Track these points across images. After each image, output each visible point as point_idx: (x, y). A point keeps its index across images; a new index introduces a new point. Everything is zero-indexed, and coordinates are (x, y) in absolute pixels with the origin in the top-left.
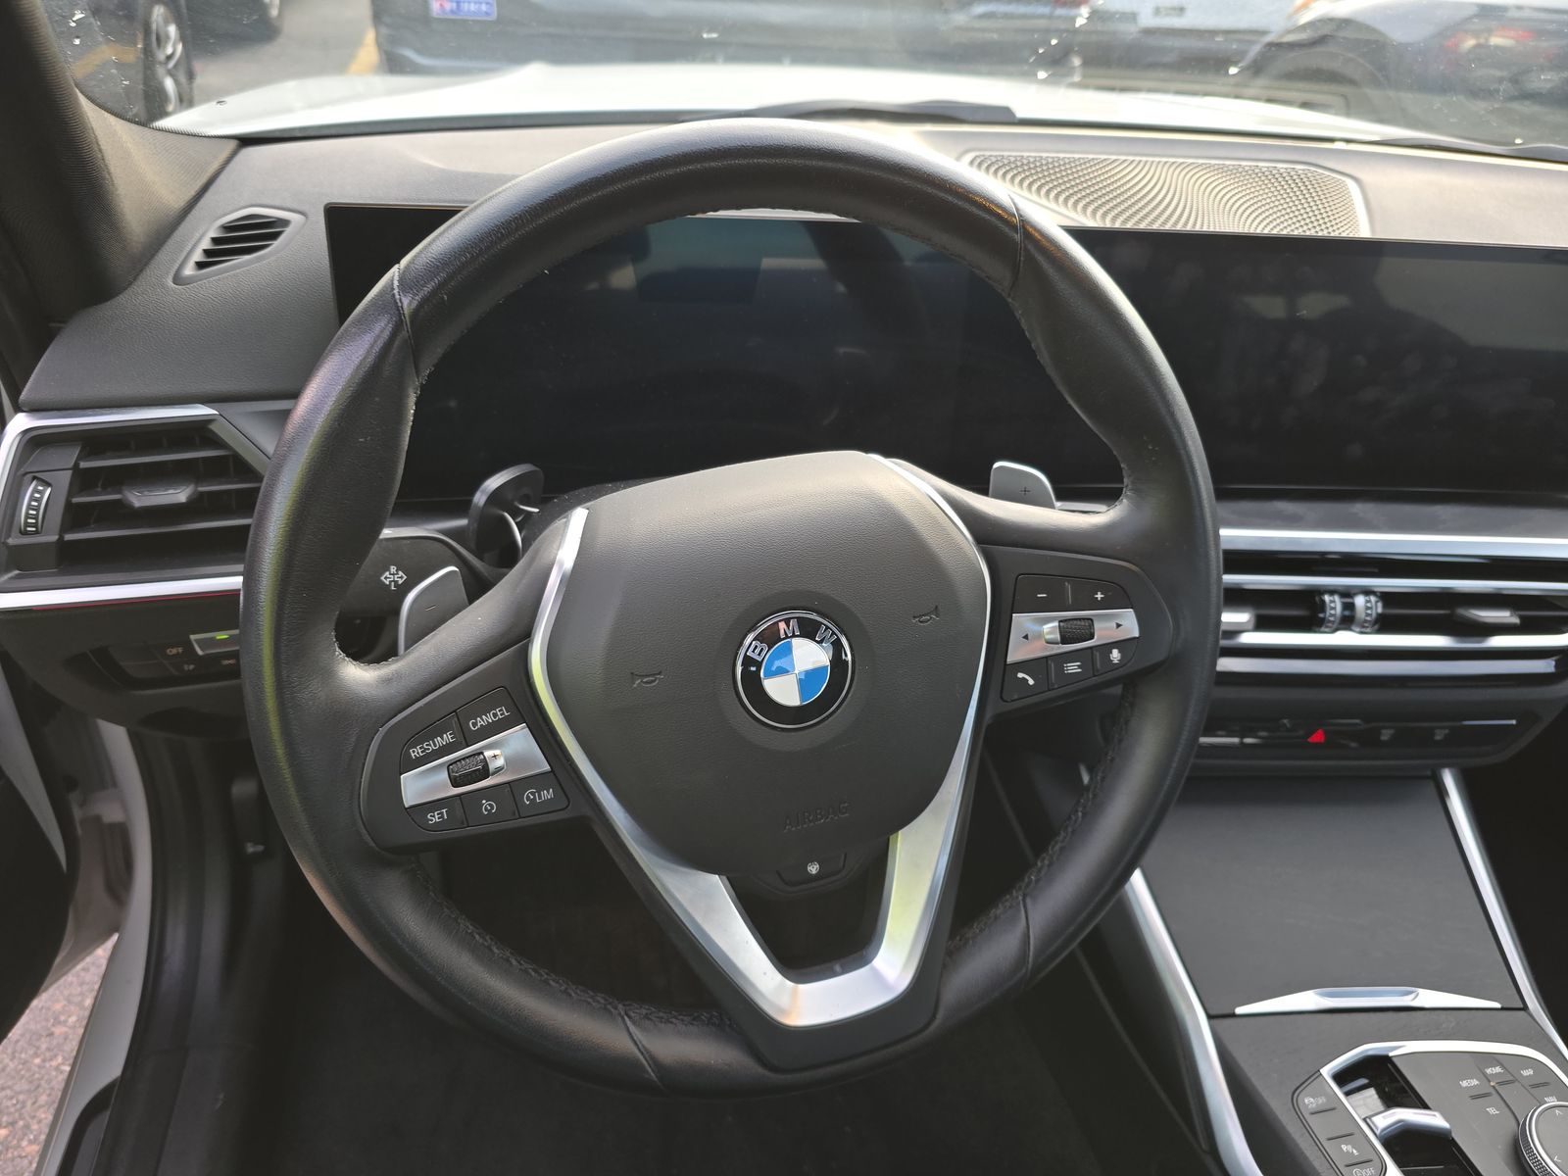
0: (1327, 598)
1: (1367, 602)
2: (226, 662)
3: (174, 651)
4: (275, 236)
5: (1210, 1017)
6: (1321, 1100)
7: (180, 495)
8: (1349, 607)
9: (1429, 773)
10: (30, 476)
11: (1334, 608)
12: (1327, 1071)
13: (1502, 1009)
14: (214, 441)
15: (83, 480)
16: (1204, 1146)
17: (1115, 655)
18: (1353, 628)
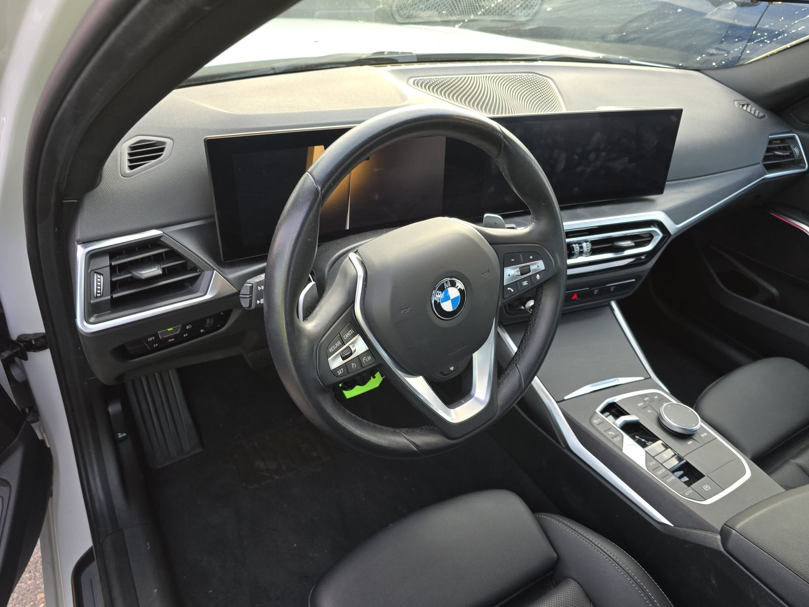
0: (574, 245)
1: (587, 245)
2: (170, 340)
3: (151, 339)
4: (162, 150)
5: (557, 402)
6: (599, 420)
7: (155, 271)
8: (581, 247)
9: (607, 304)
10: (93, 272)
11: (577, 249)
12: (598, 410)
13: (645, 379)
14: (163, 245)
15: (113, 270)
16: (563, 446)
17: (538, 277)
18: (583, 255)
